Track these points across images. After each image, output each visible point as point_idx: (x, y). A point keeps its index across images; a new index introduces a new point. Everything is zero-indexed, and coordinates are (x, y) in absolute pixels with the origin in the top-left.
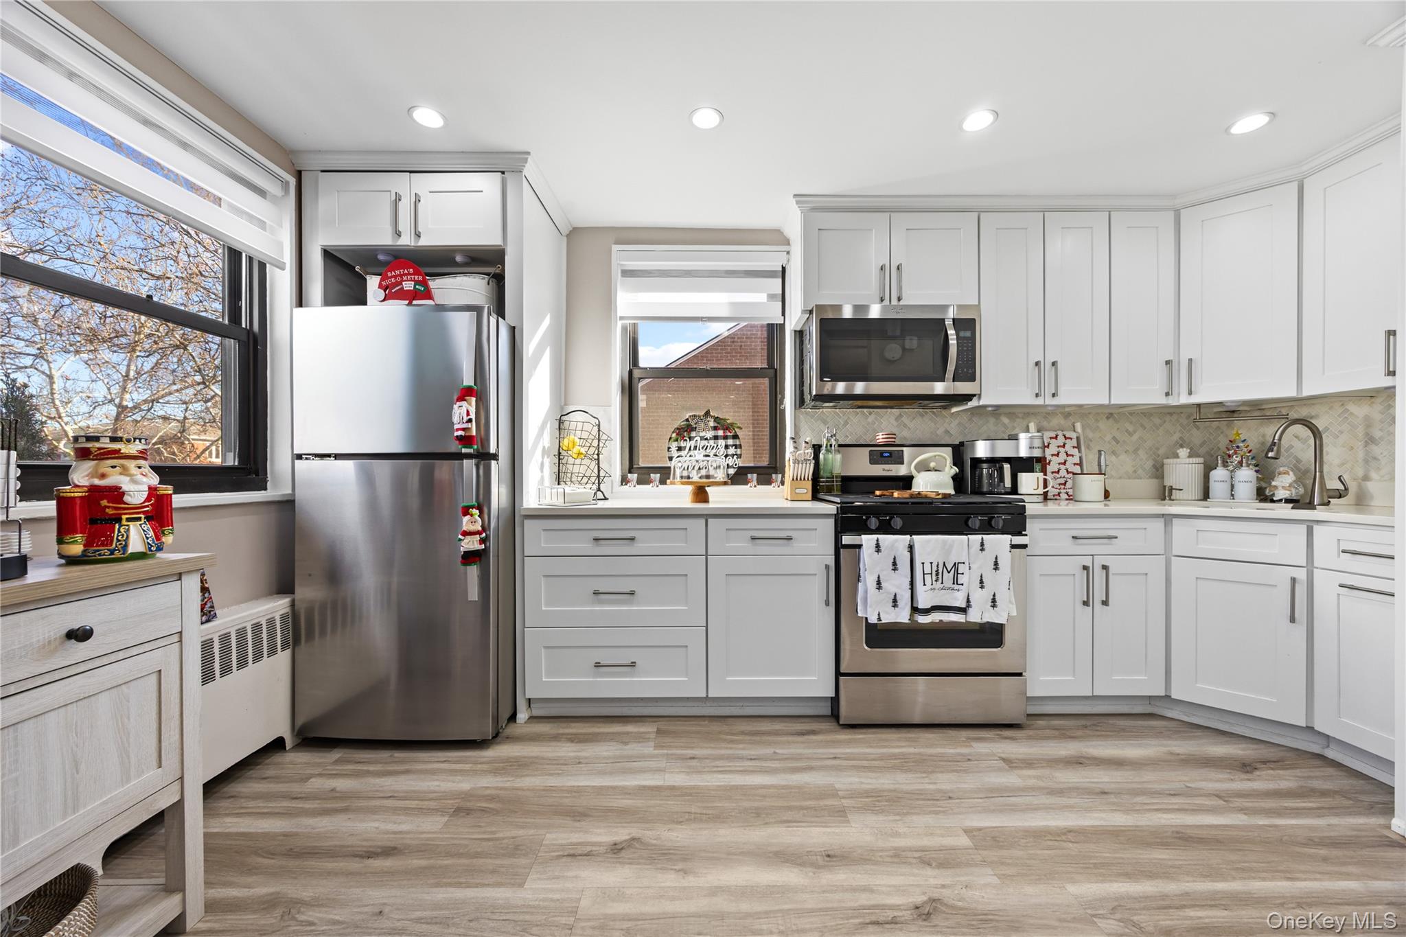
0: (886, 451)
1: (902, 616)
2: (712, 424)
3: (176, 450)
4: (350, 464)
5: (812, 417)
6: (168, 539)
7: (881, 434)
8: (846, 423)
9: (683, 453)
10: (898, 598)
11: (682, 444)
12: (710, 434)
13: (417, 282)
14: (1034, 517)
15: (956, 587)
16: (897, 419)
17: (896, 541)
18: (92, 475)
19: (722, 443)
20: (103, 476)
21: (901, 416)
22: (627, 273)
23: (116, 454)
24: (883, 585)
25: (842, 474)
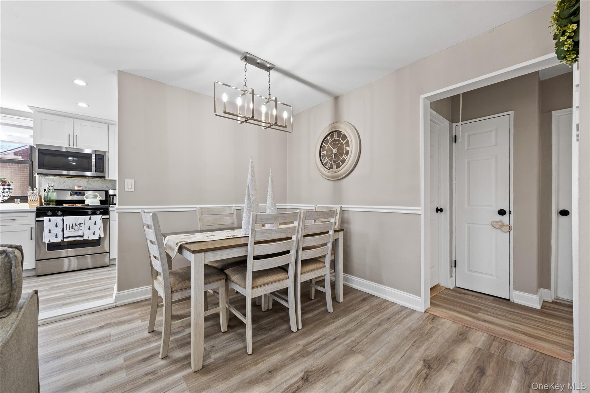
0: (78, 192)
1: (59, 240)
5: (48, 180)
7: (76, 186)
8: (64, 182)
10: (57, 235)
14: (111, 211)
15: (80, 230)
16: (87, 182)
17: (57, 218)
21: (88, 181)
24: (51, 231)
25: (56, 199)
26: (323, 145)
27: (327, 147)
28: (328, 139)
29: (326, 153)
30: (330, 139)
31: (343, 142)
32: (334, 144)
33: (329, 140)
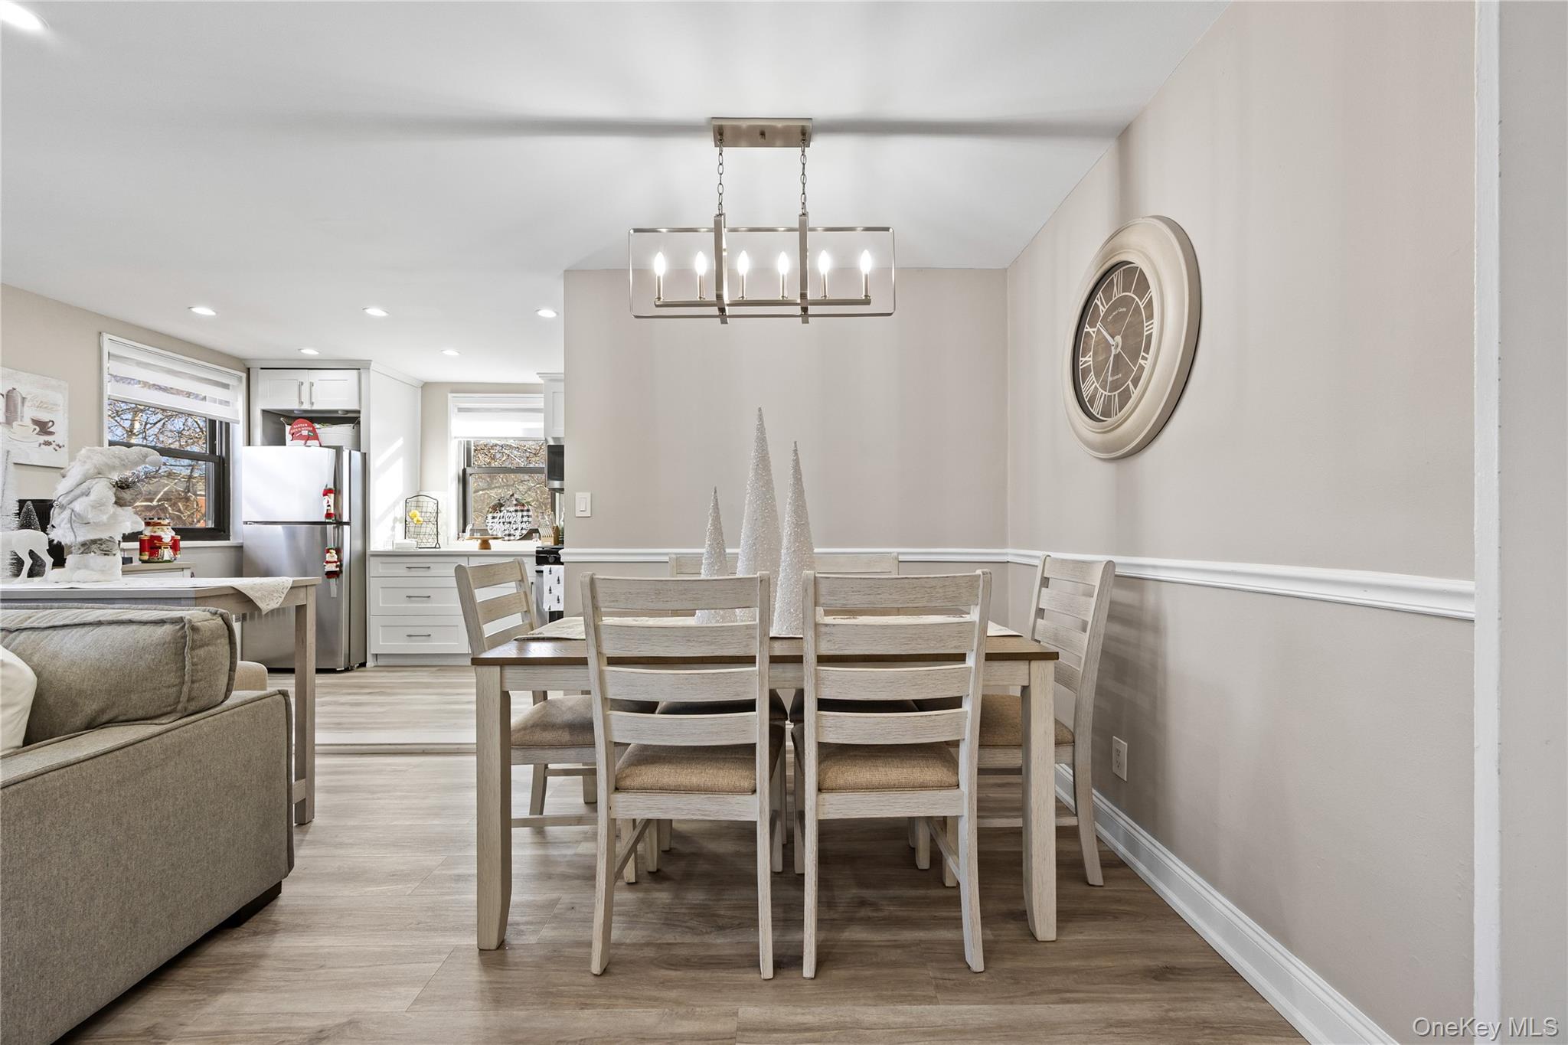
2: (515, 502)
3: (181, 507)
4: (280, 527)
6: (178, 556)
9: (495, 520)
11: (495, 515)
12: (512, 509)
13: (309, 431)
18: (151, 532)
19: (520, 514)
20: (155, 532)
22: (460, 410)
23: (159, 524)
24: (552, 591)
26: (1085, 330)
27: (1094, 335)
28: (1099, 303)
29: (1091, 359)
30: (1102, 304)
31: (1140, 304)
32: (1115, 320)
33: (1101, 307)
